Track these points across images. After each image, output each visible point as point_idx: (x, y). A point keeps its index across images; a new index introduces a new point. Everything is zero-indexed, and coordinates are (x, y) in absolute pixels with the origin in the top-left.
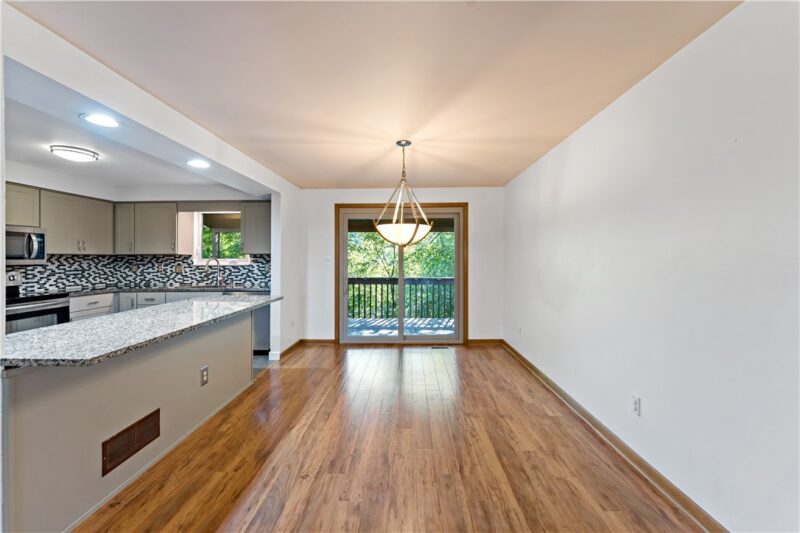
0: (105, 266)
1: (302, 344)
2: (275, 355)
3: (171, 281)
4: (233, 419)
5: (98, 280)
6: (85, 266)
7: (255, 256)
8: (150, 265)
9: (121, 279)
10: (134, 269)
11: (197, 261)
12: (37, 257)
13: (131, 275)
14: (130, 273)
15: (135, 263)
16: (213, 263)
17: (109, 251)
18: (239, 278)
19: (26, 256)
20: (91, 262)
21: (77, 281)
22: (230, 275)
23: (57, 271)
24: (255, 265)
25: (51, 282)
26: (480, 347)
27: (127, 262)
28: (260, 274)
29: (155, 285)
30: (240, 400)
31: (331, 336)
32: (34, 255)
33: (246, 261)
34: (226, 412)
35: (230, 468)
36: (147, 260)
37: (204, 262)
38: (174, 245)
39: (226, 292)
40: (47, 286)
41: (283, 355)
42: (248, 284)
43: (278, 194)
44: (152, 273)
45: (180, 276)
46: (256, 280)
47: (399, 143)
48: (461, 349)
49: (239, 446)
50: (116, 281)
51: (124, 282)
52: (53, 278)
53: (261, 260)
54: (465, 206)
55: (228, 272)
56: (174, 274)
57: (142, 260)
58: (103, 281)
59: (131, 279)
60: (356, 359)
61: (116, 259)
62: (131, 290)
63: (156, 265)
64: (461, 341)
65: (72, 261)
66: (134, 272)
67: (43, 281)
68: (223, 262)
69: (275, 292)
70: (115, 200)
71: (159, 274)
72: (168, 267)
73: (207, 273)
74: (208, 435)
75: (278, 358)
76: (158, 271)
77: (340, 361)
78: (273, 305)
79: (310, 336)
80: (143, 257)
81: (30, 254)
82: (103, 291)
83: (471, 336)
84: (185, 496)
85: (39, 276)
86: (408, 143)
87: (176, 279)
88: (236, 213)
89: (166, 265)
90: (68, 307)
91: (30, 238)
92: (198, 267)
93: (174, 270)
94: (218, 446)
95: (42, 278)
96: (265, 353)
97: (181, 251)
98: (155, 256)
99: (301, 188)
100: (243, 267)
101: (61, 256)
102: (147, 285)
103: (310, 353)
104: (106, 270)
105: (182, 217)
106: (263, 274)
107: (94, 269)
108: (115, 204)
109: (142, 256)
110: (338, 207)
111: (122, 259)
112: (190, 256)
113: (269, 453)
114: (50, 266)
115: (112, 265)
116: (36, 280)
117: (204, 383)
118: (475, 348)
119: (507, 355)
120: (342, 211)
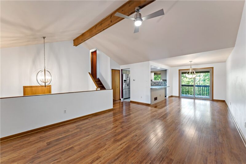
1: (172, 96)
2: (167, 97)
16: (156, 81)
18: (160, 84)
26: (216, 101)
31: (178, 96)
33: (162, 81)
34: (162, 101)
37: (155, 81)
41: (169, 97)
43: (168, 70)
47: (190, 61)
48: (211, 101)
53: (165, 81)
54: (213, 68)
55: (158, 83)
60: (183, 100)
64: (211, 99)
68: (158, 81)
69: (167, 86)
73: (155, 83)
77: (180, 101)
78: (167, 88)
79: (174, 95)
83: (214, 99)
92: (153, 82)
103: (173, 98)
110: (179, 70)
112: (152, 80)
118: (215, 101)
119: (224, 103)
120: (180, 71)
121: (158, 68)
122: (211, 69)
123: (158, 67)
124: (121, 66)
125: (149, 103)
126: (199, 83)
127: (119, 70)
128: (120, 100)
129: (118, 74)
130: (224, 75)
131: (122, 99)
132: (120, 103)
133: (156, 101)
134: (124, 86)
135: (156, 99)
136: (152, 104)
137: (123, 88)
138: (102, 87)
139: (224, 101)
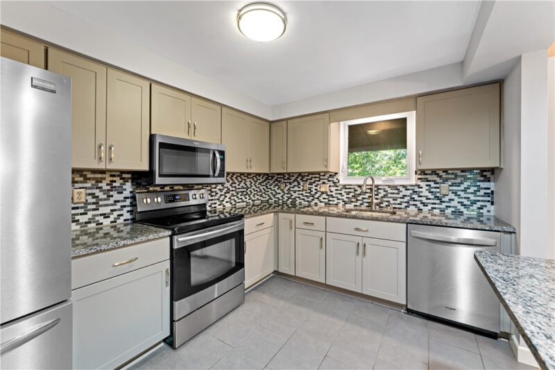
0: (260, 184)
3: (316, 201)
5: (257, 197)
6: (248, 183)
7: (423, 172)
8: (296, 183)
9: (272, 196)
10: (283, 186)
11: (343, 180)
12: (219, 176)
13: (279, 193)
14: (279, 191)
15: (283, 181)
17: (263, 170)
18: (399, 201)
19: (211, 173)
20: (251, 180)
21: (244, 198)
22: (385, 196)
23: (231, 189)
24: (423, 184)
25: (227, 199)
27: (276, 180)
28: (430, 196)
29: (300, 204)
32: (217, 174)
33: (409, 179)
36: (293, 179)
40: (224, 203)
44: (298, 192)
45: (324, 196)
46: (425, 205)
50: (268, 197)
51: (274, 199)
52: (228, 195)
53: (435, 178)
55: (382, 193)
56: (319, 194)
57: (289, 179)
58: (260, 198)
59: (279, 196)
63: (302, 183)
65: (240, 180)
66: (282, 190)
67: (221, 199)
70: (271, 119)
71: (304, 193)
72: (313, 186)
76: (303, 190)
81: (214, 172)
85: (220, 193)
87: (321, 198)
89: (311, 184)
90: (243, 230)
91: (214, 154)
92: (345, 187)
93: (318, 188)
95: (221, 195)
97: (332, 169)
98: (300, 174)
100: (404, 186)
101: (234, 174)
102: (294, 203)
104: (261, 188)
105: (333, 128)
106: (437, 198)
107: (254, 187)
108: (271, 122)
109: (289, 174)
111: (273, 177)
112: (336, 173)
114: (227, 185)
115: (264, 184)
116: (217, 197)
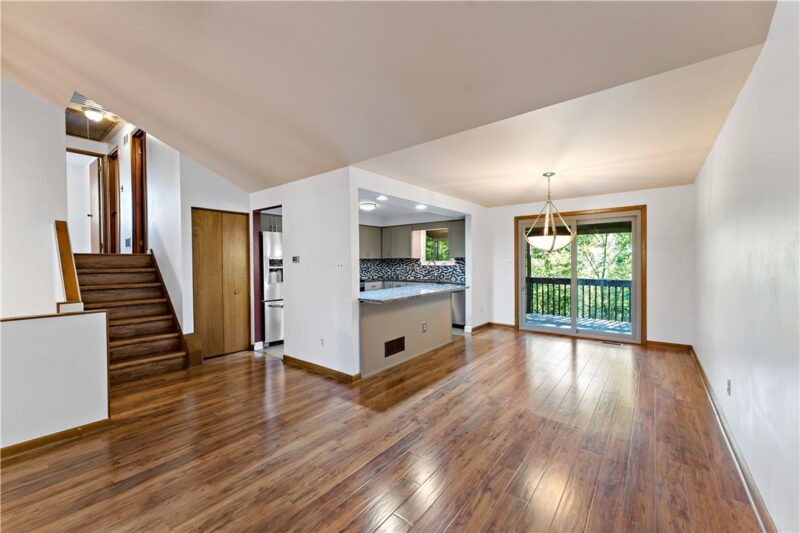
0: (377, 265)
1: (490, 326)
2: (468, 329)
3: (409, 275)
4: (438, 355)
5: (375, 274)
8: (398, 265)
9: (385, 273)
10: (391, 267)
11: (423, 262)
13: (389, 271)
15: (391, 263)
17: (379, 257)
18: (448, 274)
22: (442, 272)
24: (457, 265)
26: (658, 350)
27: (388, 263)
28: (460, 271)
29: (401, 278)
30: (443, 348)
31: (513, 323)
33: (452, 262)
34: (436, 351)
35: (434, 371)
36: (397, 262)
37: (427, 263)
38: (410, 252)
39: (439, 283)
41: (474, 330)
42: (453, 279)
43: (469, 216)
44: (400, 270)
45: (414, 272)
46: (458, 276)
47: (545, 175)
48: (638, 350)
49: (440, 365)
50: (382, 274)
51: (386, 275)
53: (460, 261)
54: (643, 208)
55: (441, 270)
56: (411, 271)
57: (395, 262)
58: (377, 274)
59: (389, 273)
60: (537, 347)
61: (383, 261)
62: (390, 280)
63: (402, 265)
64: (639, 341)
66: (391, 270)
68: (439, 263)
69: (468, 283)
70: (382, 226)
71: (403, 271)
72: (408, 267)
73: (429, 271)
74: (425, 358)
75: (470, 331)
76: (402, 269)
78: (467, 291)
79: (496, 320)
80: (395, 260)
82: (377, 280)
83: (650, 338)
84: (414, 375)
86: (553, 174)
87: (412, 274)
88: (445, 230)
89: (406, 265)
92: (424, 267)
94: (430, 363)
96: (462, 327)
97: (414, 256)
98: (400, 259)
99: (488, 206)
100: (450, 267)
102: (397, 278)
103: (494, 333)
104: (378, 268)
105: (415, 234)
108: (382, 228)
110: (517, 219)
111: (385, 261)
112: (419, 259)
113: (454, 370)
115: (381, 265)
117: (424, 331)
118: (652, 349)
119: (687, 359)
120: (520, 222)
121: (421, 207)
122: (638, 213)
123: (418, 203)
124: (252, 196)
125: (353, 370)
126: (601, 269)
127: (247, 215)
128: (251, 348)
129: (243, 233)
130: (691, 238)
131: (258, 346)
132: (250, 362)
133: (398, 359)
134: (266, 286)
135: (395, 346)
136: (365, 377)
137: (266, 298)
138: (158, 294)
139: (688, 350)
